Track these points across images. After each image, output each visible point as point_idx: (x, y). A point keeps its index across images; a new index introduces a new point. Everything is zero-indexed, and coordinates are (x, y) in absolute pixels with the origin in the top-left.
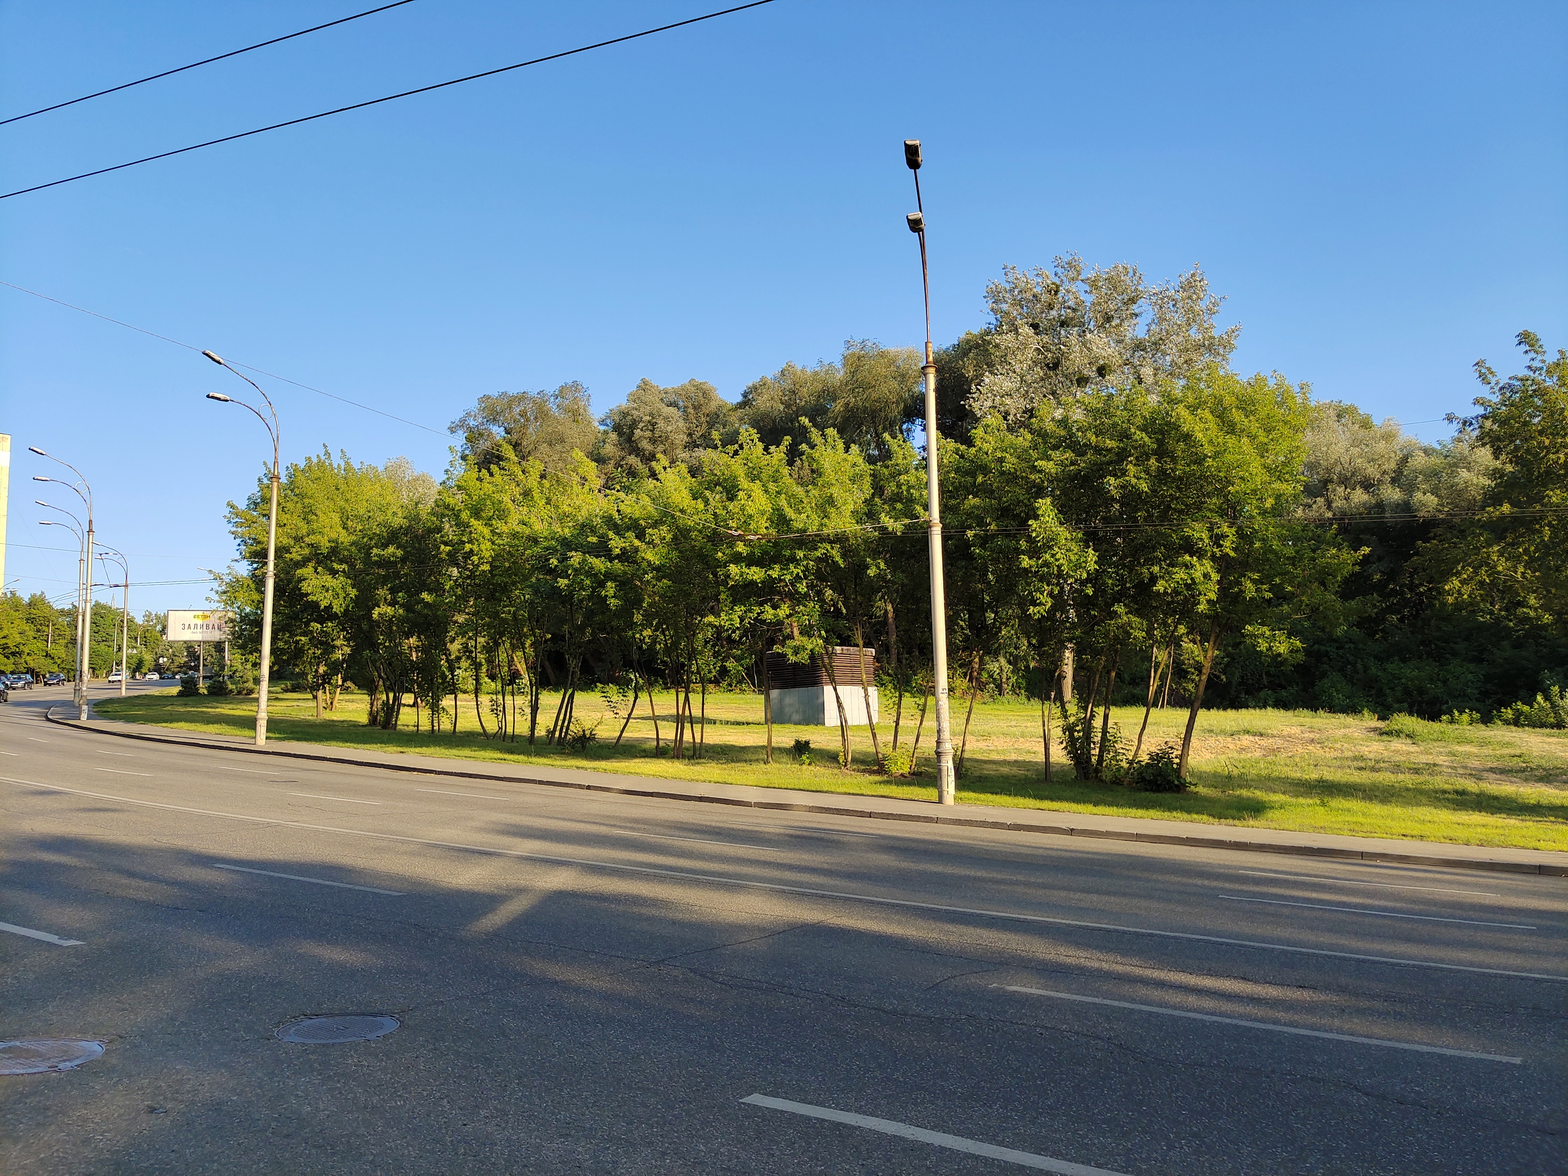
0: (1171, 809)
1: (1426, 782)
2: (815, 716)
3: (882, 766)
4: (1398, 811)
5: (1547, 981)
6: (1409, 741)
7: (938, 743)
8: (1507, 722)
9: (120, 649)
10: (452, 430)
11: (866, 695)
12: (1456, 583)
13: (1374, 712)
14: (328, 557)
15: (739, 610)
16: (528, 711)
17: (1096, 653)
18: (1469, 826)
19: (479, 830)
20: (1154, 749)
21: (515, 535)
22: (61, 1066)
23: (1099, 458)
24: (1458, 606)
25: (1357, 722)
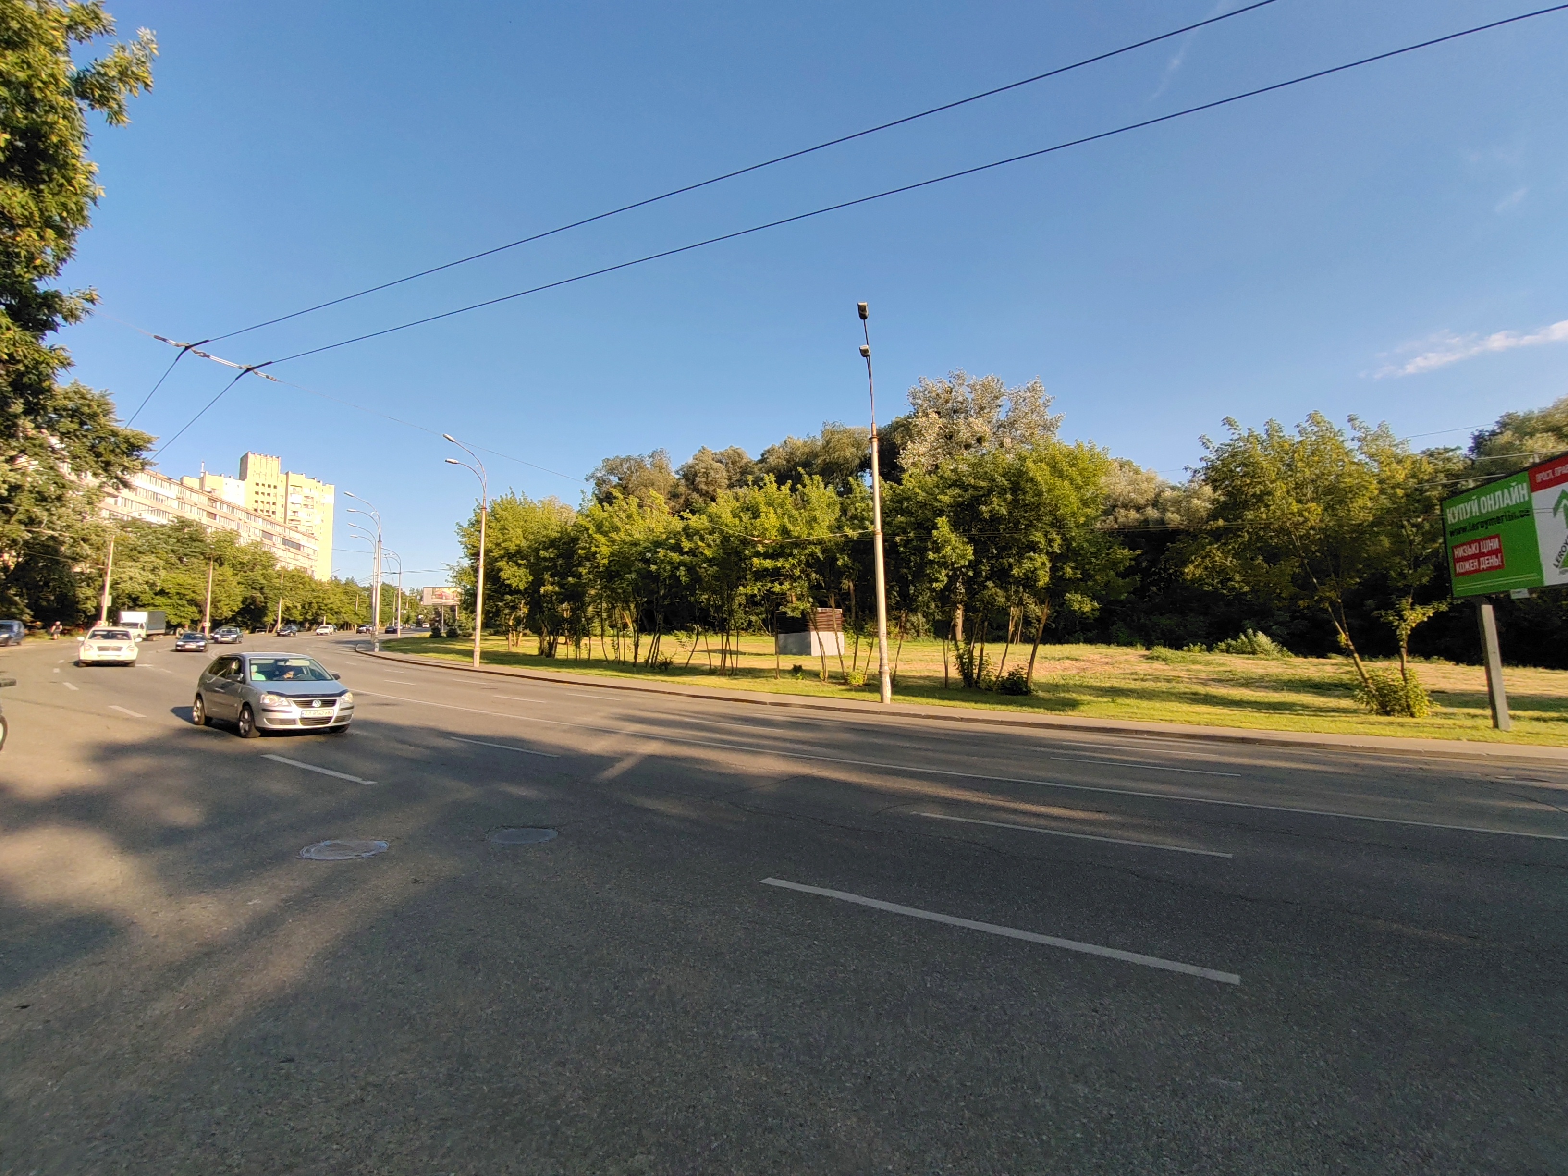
0: (1022, 705)
1: (1174, 688)
2: (805, 650)
3: (846, 680)
4: (1158, 705)
5: (1247, 807)
6: (1163, 663)
7: (881, 666)
8: (1222, 651)
9: (397, 610)
10: (587, 480)
11: (837, 638)
12: (1191, 567)
13: (1144, 645)
14: (514, 555)
15: (759, 584)
16: (633, 647)
17: (975, 610)
18: (1199, 714)
19: (605, 717)
20: (1011, 669)
21: (624, 542)
22: (364, 855)
23: (976, 493)
24: (1193, 581)
25: (1133, 651)
